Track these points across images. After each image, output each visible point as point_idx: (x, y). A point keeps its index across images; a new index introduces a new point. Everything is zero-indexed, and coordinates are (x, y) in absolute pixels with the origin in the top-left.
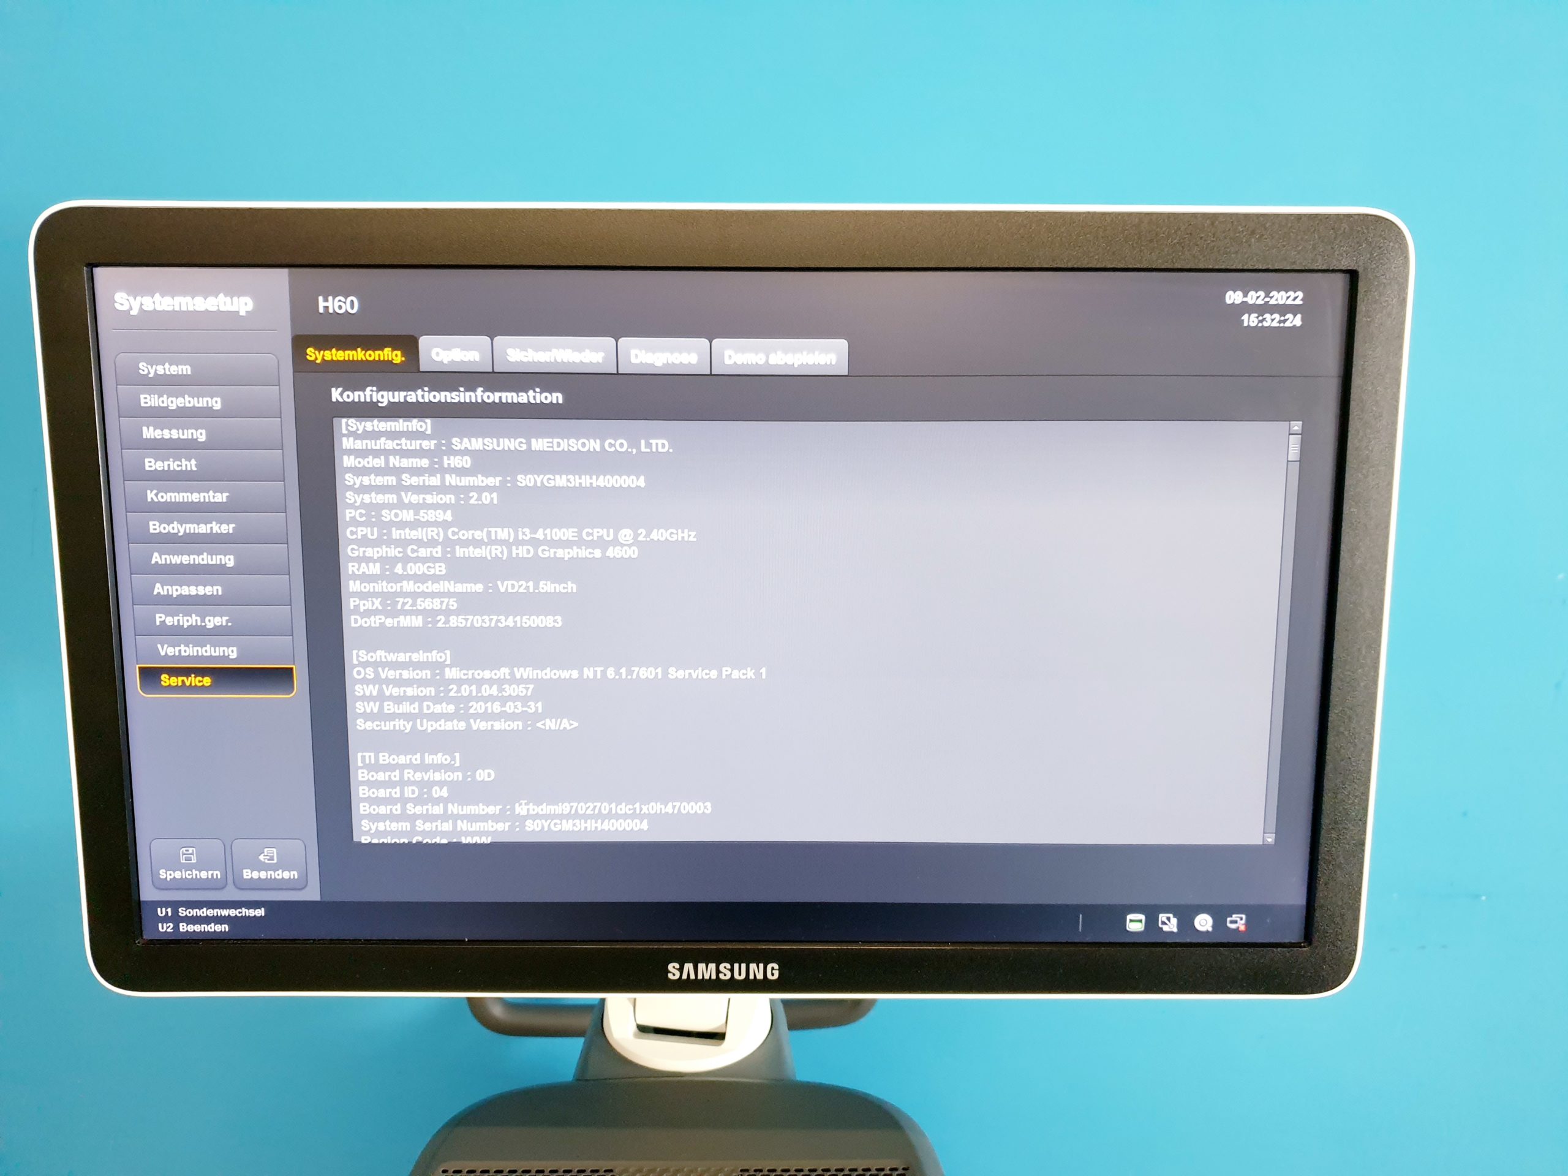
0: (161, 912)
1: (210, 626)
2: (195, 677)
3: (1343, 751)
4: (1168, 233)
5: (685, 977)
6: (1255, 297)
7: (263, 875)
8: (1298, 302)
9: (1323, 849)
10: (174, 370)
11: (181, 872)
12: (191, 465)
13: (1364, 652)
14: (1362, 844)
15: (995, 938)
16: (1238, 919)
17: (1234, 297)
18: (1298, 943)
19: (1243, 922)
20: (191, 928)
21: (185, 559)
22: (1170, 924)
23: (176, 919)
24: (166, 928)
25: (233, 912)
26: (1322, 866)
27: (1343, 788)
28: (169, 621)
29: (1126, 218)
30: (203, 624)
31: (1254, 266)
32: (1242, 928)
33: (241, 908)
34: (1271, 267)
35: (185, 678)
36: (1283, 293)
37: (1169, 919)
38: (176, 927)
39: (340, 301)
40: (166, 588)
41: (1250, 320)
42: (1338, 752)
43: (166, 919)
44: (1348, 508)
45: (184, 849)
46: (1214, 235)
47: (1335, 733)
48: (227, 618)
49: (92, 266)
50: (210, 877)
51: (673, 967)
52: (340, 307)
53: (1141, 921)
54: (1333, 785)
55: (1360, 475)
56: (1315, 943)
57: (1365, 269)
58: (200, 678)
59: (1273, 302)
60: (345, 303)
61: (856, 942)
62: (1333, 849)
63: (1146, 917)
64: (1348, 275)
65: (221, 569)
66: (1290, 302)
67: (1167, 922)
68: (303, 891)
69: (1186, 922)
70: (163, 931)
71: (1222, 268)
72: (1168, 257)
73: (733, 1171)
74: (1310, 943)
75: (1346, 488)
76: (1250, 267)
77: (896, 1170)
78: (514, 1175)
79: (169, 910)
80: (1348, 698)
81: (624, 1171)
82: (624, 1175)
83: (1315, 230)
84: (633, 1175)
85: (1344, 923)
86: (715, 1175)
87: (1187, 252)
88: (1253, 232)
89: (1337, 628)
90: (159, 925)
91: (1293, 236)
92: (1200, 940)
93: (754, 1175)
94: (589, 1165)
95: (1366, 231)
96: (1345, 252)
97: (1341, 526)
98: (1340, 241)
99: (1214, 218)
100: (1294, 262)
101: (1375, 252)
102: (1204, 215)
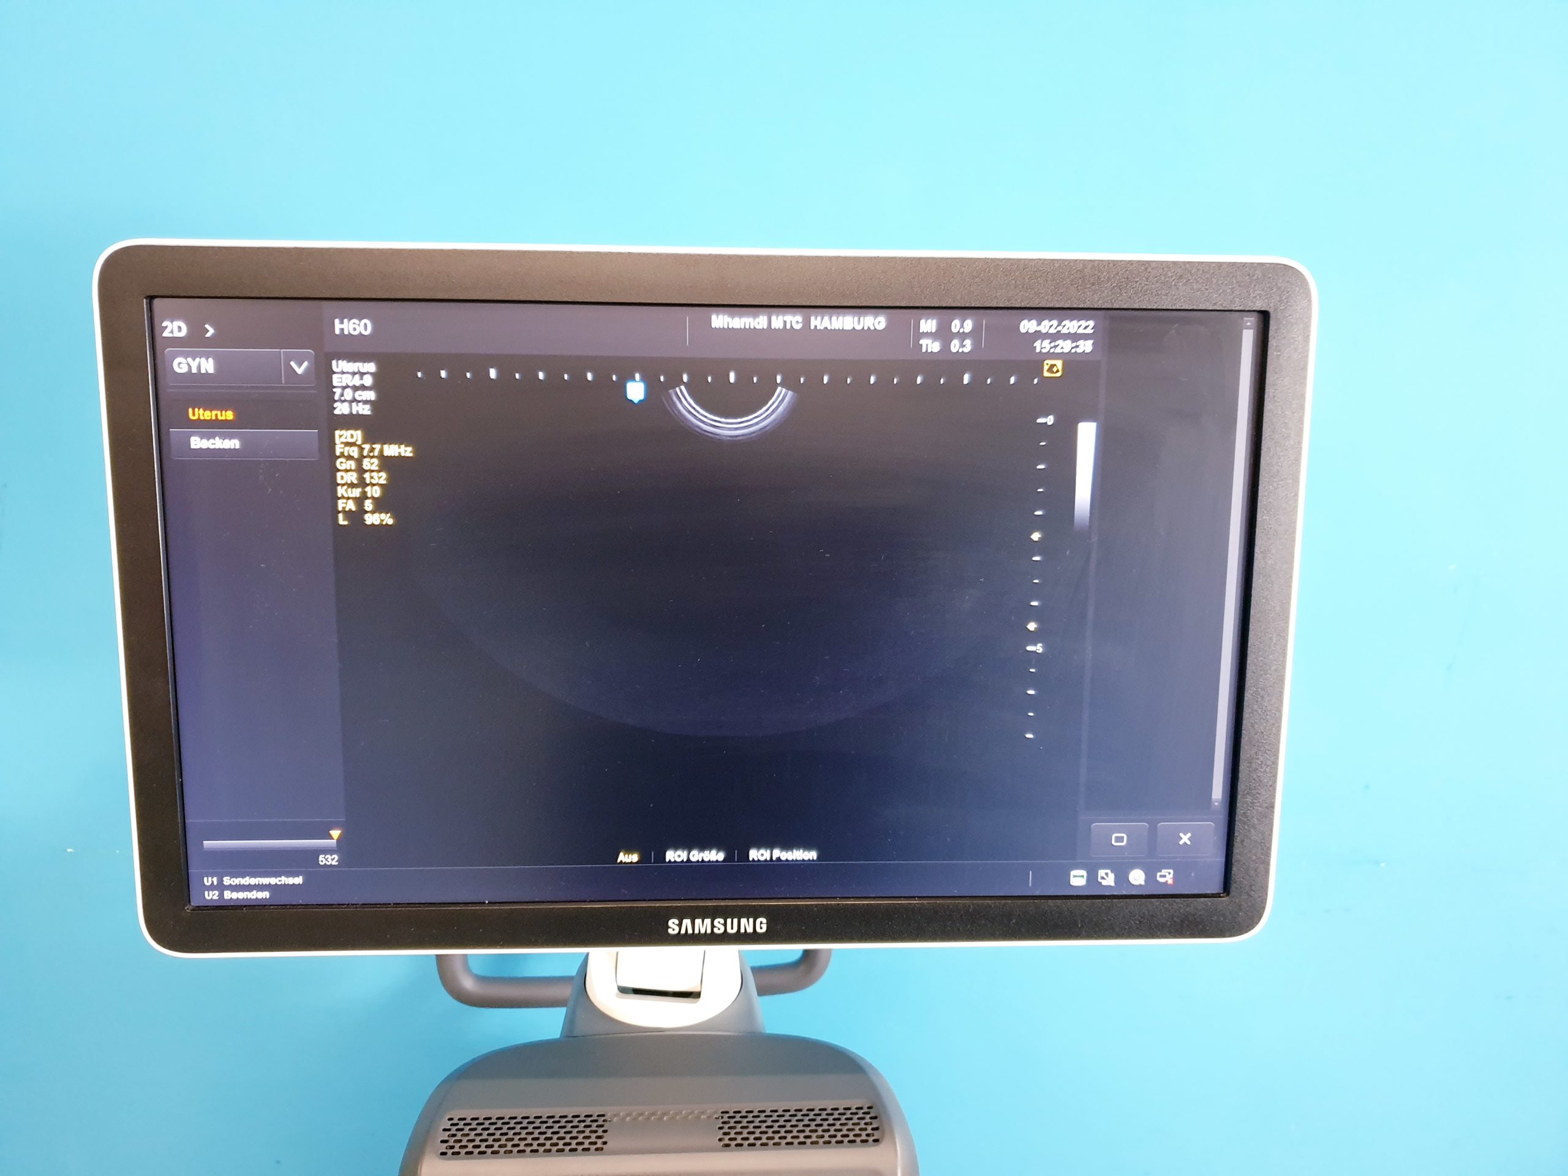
0: (208, 881)
3: (1257, 726)
4: (1108, 277)
5: (683, 932)
9: (1240, 811)
13: (1274, 641)
14: (1272, 806)
15: (956, 893)
16: (1167, 874)
18: (1217, 893)
19: (1171, 876)
20: (235, 895)
22: (1108, 879)
23: (221, 887)
24: (212, 896)
26: (1238, 827)
27: (1256, 758)
29: (1072, 264)
31: (1182, 306)
32: (1170, 882)
33: (280, 877)
34: (1195, 308)
37: (1107, 874)
38: (221, 895)
39: (355, 324)
42: (1253, 726)
43: (212, 887)
44: (1261, 516)
46: (1147, 279)
47: (1250, 711)
49: (151, 296)
51: (673, 923)
52: (355, 329)
53: (1083, 876)
54: (1248, 756)
55: (1271, 487)
56: (1232, 894)
57: (1276, 310)
60: (359, 326)
61: (834, 898)
62: (1249, 811)
63: (1087, 872)
64: (1261, 315)
67: (1105, 877)
69: (1122, 877)
70: (210, 898)
71: (1155, 307)
72: (1108, 299)
73: (715, 1113)
74: (1228, 894)
75: (1260, 498)
76: (1178, 308)
77: (861, 1108)
78: (515, 1121)
79: (215, 880)
80: (1261, 680)
81: (615, 1116)
82: (615, 1119)
83: (1233, 277)
84: (623, 1119)
85: (1257, 875)
86: (698, 1117)
87: (1124, 294)
88: (1181, 277)
89: (1252, 620)
90: (206, 893)
91: (1214, 281)
92: (1134, 893)
93: (734, 1117)
94: (583, 1111)
95: (1276, 277)
96: (1258, 295)
97: (1255, 532)
98: (1255, 286)
99: (1147, 265)
100: (1215, 304)
101: (1284, 295)
102: (1139, 262)
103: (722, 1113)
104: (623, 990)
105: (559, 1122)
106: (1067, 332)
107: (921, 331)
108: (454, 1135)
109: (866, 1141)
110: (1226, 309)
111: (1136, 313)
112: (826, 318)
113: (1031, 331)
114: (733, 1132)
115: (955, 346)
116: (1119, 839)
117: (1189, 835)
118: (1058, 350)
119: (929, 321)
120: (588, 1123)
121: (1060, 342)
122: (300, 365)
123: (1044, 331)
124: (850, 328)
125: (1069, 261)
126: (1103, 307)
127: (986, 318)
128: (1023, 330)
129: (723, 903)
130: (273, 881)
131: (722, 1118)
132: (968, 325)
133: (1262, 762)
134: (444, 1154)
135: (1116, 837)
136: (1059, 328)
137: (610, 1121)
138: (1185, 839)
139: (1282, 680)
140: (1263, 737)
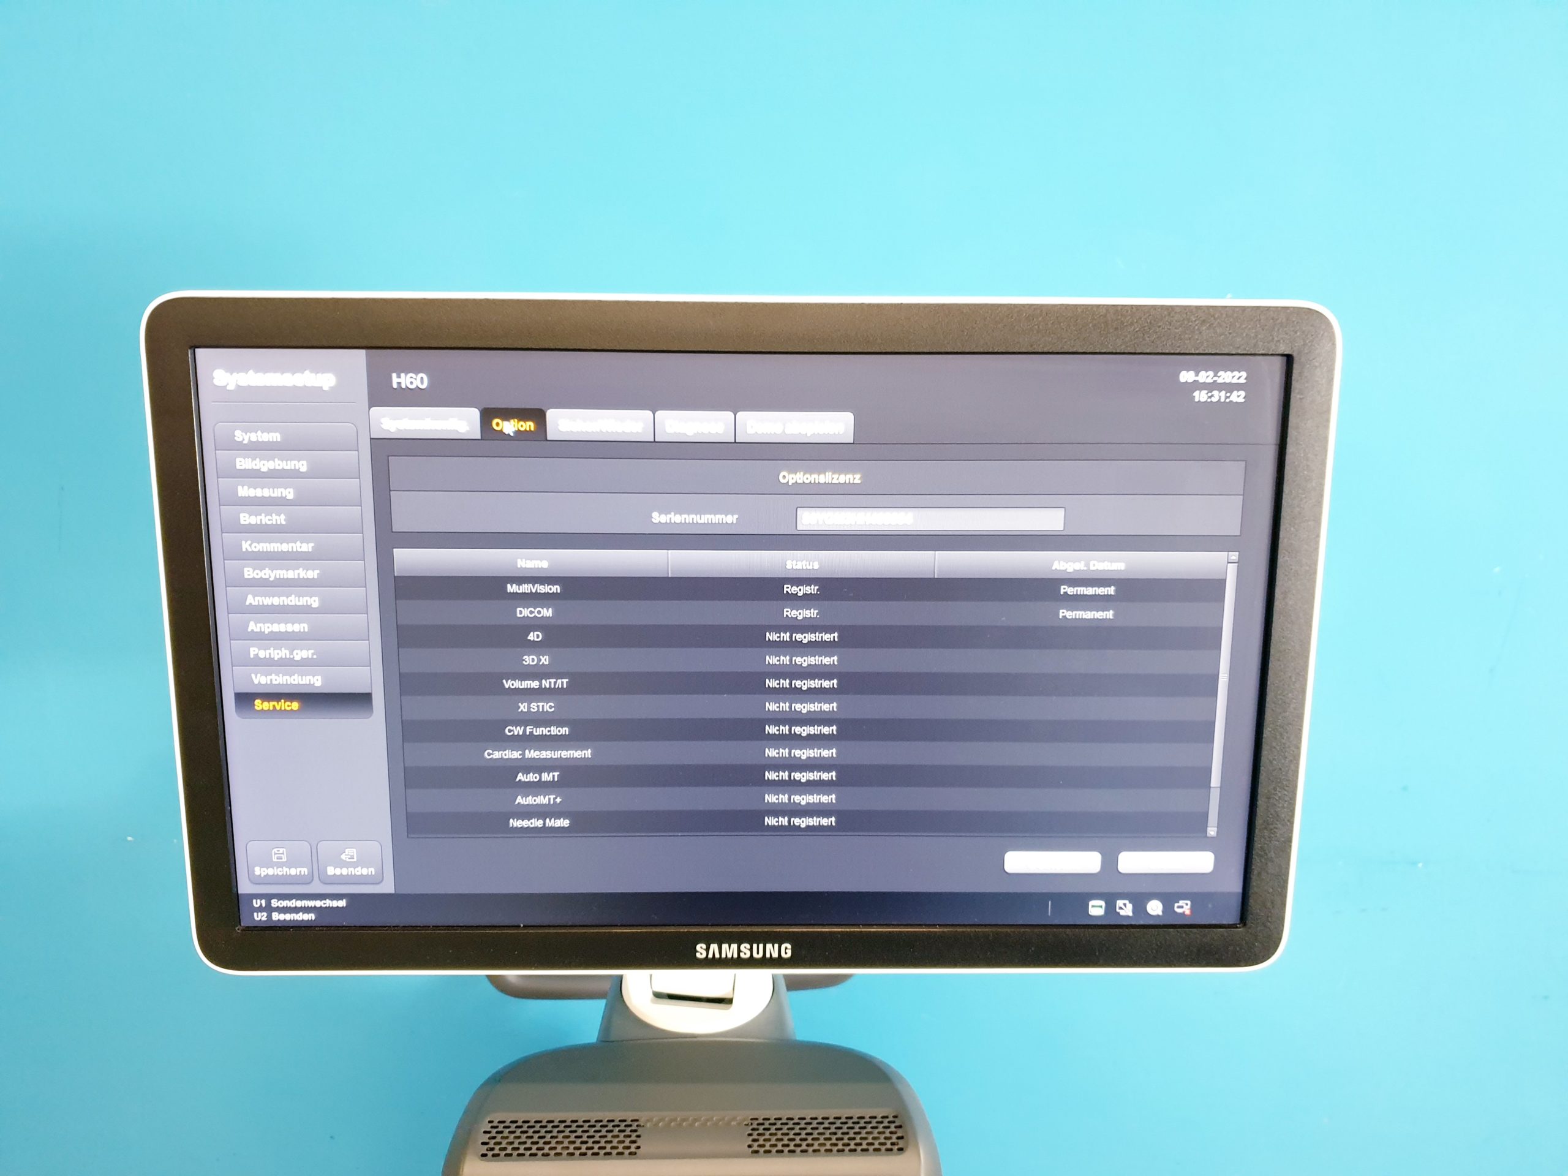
0: (256, 903)
1: (297, 658)
2: (285, 702)
3: (1275, 762)
4: (1131, 322)
5: (710, 956)
6: (1205, 377)
7: (345, 871)
8: (1242, 381)
9: (1257, 845)
10: (265, 437)
11: (273, 868)
12: (281, 519)
13: (1294, 680)
14: (1289, 840)
15: (976, 921)
16: (1184, 905)
17: (1187, 376)
18: (1234, 924)
19: (1189, 906)
20: (282, 917)
21: (276, 601)
22: (1125, 909)
23: (269, 909)
24: (260, 917)
25: (318, 903)
26: (1256, 860)
27: (1274, 794)
28: (262, 654)
29: (1095, 309)
30: (292, 657)
31: (1205, 350)
32: (1188, 912)
33: (325, 900)
34: (1218, 351)
35: (275, 703)
36: (1229, 373)
37: (1125, 905)
38: (269, 917)
39: (411, 377)
40: (259, 625)
41: (1201, 396)
42: (1271, 762)
43: (260, 909)
44: (1282, 557)
45: (276, 850)
46: (1170, 323)
48: (313, 651)
49: (194, 347)
50: (298, 874)
51: (701, 948)
52: (411, 383)
53: (1101, 907)
54: (1266, 791)
56: (1248, 926)
57: (1299, 353)
58: (288, 703)
59: (1220, 380)
60: (415, 379)
61: (858, 925)
62: (1266, 845)
63: (1106, 903)
64: (1285, 358)
65: (306, 610)
66: (1235, 381)
67: (1123, 907)
68: (381, 885)
69: (1140, 907)
70: (259, 919)
71: (1177, 351)
72: (1131, 343)
73: (744, 1120)
74: (1245, 925)
75: (1280, 541)
76: (1202, 352)
78: (552, 1124)
79: (263, 902)
80: (1280, 718)
81: (648, 1121)
82: (648, 1125)
83: (1257, 321)
84: (656, 1124)
85: (1273, 907)
86: (729, 1123)
87: (1147, 339)
88: (1204, 321)
89: (1271, 659)
90: (255, 914)
91: (1238, 325)
92: (1151, 922)
93: (763, 1124)
94: (617, 1116)
95: (1300, 321)
96: (1282, 339)
98: (1278, 330)
99: (1170, 309)
100: (1238, 348)
101: (1308, 338)
102: (1162, 307)
103: (752, 1119)
104: (658, 995)
105: (594, 1126)
108: (494, 1138)
109: (891, 1150)
110: (1249, 353)
114: (762, 1138)
120: (622, 1128)
125: (1092, 306)
129: (748, 929)
131: (752, 1124)
133: (1279, 797)
134: (484, 1155)
137: (643, 1126)
139: (1300, 717)
140: (1281, 773)
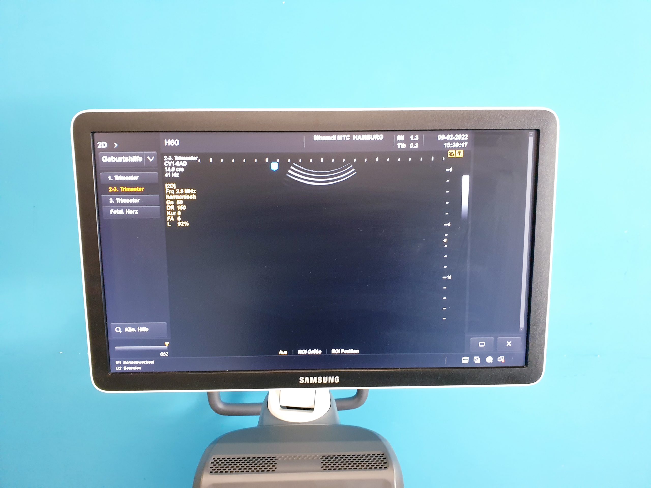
0: (117, 363)
4: (473, 117)
5: (305, 382)
9: (531, 332)
13: (544, 263)
14: (544, 330)
15: (415, 366)
16: (502, 358)
18: (522, 366)
19: (504, 359)
20: (128, 368)
22: (477, 360)
23: (122, 365)
24: (119, 368)
26: (531, 338)
27: (537, 311)
32: (503, 361)
33: (146, 361)
34: (509, 128)
37: (477, 358)
38: (122, 368)
39: (172, 141)
42: (536, 298)
43: (119, 365)
44: (538, 212)
46: (489, 117)
49: (93, 133)
51: (301, 379)
52: (172, 143)
53: (467, 359)
54: (534, 310)
55: (542, 201)
56: (528, 366)
57: (542, 129)
60: (174, 142)
61: (367, 368)
62: (534, 332)
63: (469, 358)
64: (536, 131)
67: (476, 359)
69: (483, 360)
70: (118, 369)
71: (493, 129)
72: (474, 125)
73: (320, 457)
75: (537, 205)
76: (502, 129)
77: (379, 455)
78: (239, 459)
79: (120, 362)
80: (539, 279)
81: (280, 457)
82: (280, 459)
83: (524, 116)
84: (283, 459)
85: (539, 358)
86: (313, 458)
87: (480, 123)
88: (503, 116)
89: (535, 255)
90: (117, 367)
91: (517, 117)
92: (488, 366)
93: (328, 458)
94: (267, 456)
95: (542, 116)
96: (535, 123)
97: (535, 219)
98: (533, 119)
99: (489, 111)
100: (517, 127)
101: (545, 122)
102: (486, 111)
103: (323, 456)
104: (283, 407)
105: (257, 460)
106: (457, 139)
107: (398, 140)
108: (215, 465)
109: (381, 468)
110: (522, 129)
111: (485, 131)
112: (360, 136)
113: (443, 139)
114: (327, 464)
115: (412, 146)
116: (482, 344)
117: (511, 342)
118: (454, 147)
119: (401, 136)
120: (269, 460)
121: (454, 143)
122: (151, 159)
123: (448, 139)
124: (369, 139)
125: (457, 111)
126: (472, 129)
127: (424, 134)
128: (439, 139)
129: (321, 371)
130: (143, 362)
131: (323, 458)
132: (417, 138)
133: (540, 313)
134: (211, 472)
135: (481, 343)
136: (454, 138)
137: (278, 459)
138: (509, 344)
139: (547, 279)
140: (540, 302)
